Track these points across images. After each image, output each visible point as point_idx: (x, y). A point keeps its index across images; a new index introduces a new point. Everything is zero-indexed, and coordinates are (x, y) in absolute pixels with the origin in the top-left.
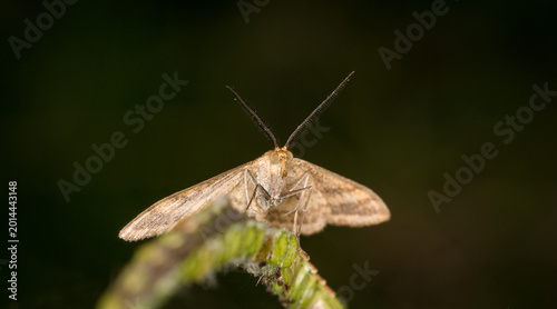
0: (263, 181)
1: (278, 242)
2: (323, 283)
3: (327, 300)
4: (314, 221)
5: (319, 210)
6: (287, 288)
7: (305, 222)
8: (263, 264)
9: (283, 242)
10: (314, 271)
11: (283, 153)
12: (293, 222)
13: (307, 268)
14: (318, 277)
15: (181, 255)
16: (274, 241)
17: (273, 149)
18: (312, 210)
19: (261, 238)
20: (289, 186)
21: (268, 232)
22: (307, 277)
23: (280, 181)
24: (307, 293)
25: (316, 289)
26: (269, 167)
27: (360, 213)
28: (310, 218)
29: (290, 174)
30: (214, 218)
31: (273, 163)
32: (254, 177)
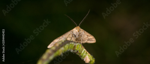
0: (75, 33)
1: (77, 46)
2: (88, 52)
3: (89, 56)
4: (85, 40)
5: (86, 38)
6: (80, 54)
7: (83, 41)
8: (74, 50)
9: (78, 46)
10: (86, 50)
11: (78, 27)
12: (81, 41)
13: (84, 50)
14: (87, 51)
15: (55, 51)
16: (76, 46)
17: (76, 27)
18: (85, 38)
19: (73, 46)
20: (80, 34)
21: (75, 44)
22: (84, 52)
23: (78, 33)
24: (84, 54)
25: (86, 53)
26: (75, 30)
27: (90, 41)
28: (84, 40)
29: (80, 32)
30: (63, 43)
31: (76, 29)
32: (73, 32)
